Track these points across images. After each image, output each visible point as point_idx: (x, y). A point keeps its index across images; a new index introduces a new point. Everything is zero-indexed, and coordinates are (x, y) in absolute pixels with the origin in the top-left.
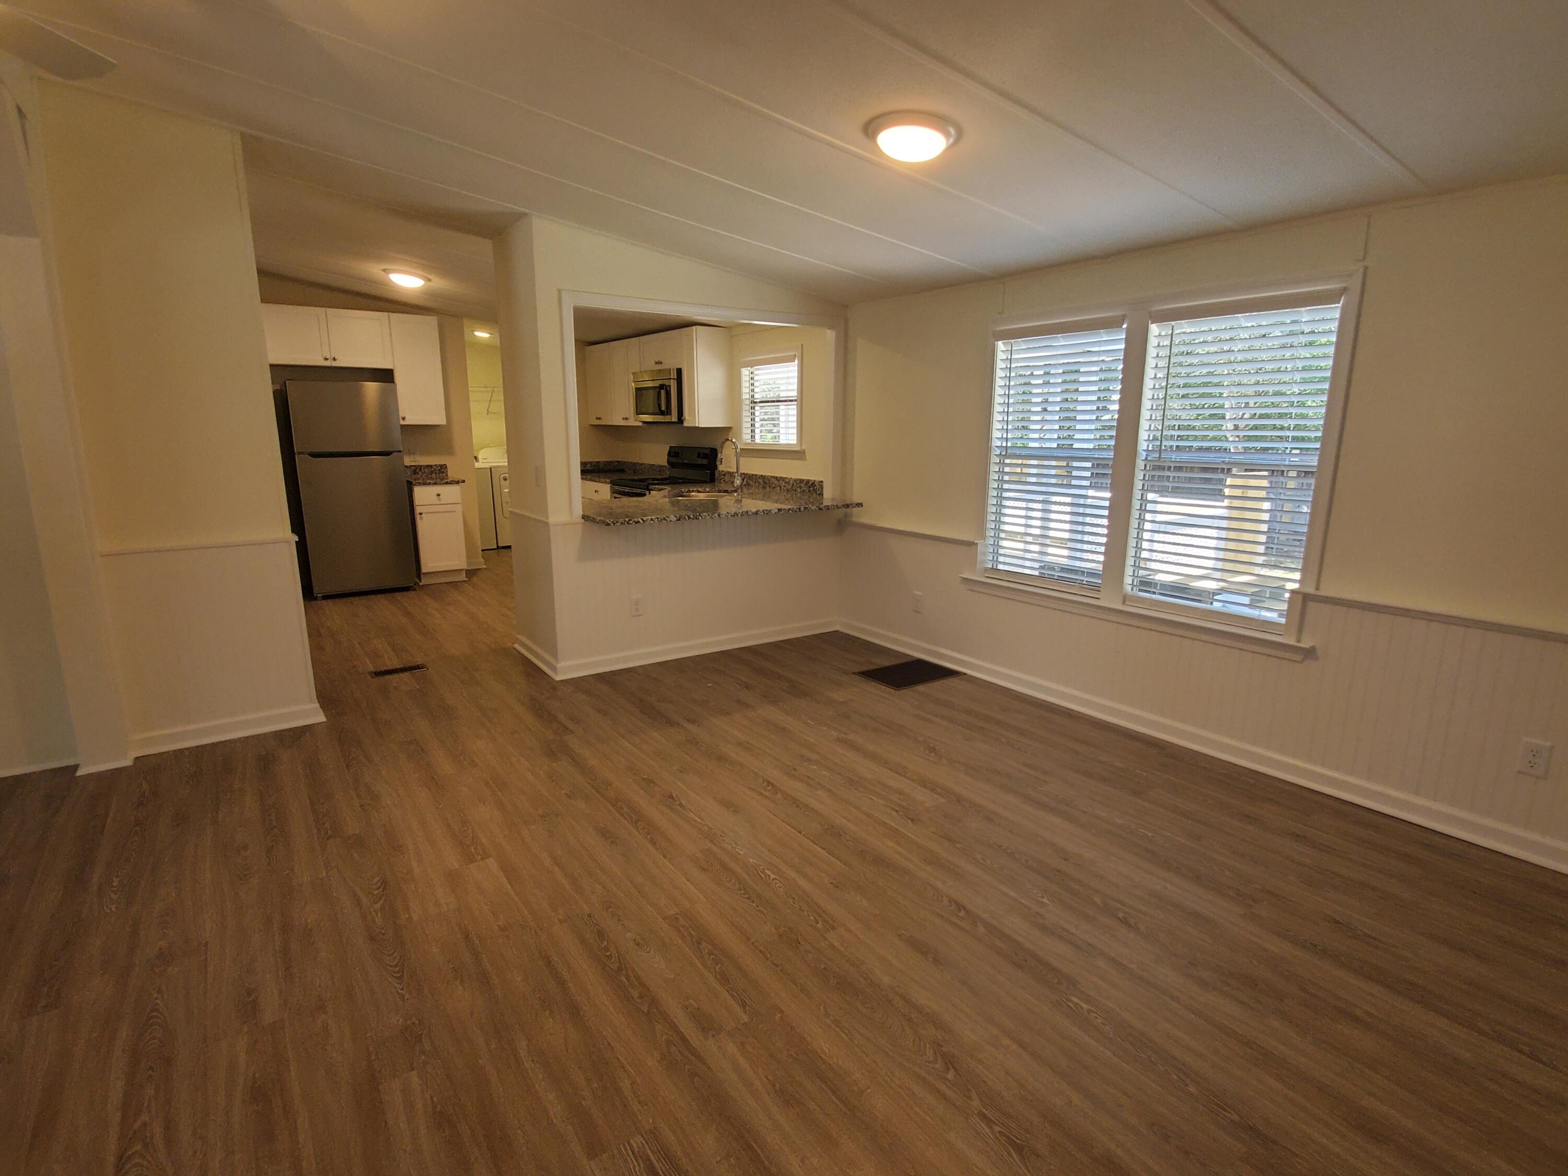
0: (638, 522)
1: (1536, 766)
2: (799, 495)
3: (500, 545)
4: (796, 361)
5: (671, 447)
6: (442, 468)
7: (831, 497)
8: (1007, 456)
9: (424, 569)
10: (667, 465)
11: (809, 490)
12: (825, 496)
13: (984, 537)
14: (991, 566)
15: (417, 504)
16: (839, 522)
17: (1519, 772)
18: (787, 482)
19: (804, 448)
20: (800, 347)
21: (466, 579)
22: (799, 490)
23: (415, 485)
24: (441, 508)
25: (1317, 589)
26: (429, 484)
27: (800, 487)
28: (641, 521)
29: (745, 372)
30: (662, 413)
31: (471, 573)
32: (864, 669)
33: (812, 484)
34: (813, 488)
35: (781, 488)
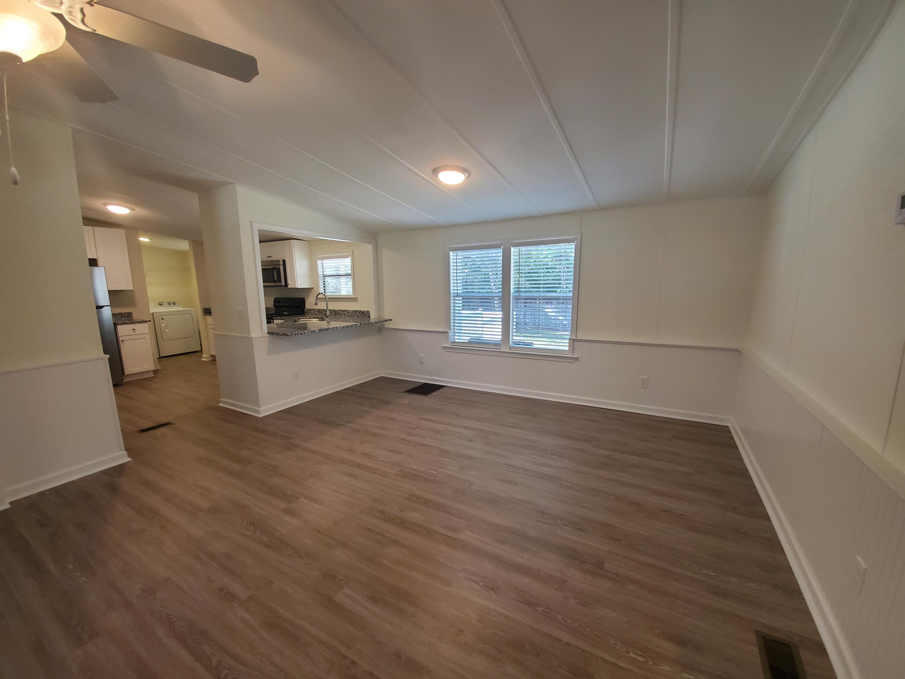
0: (302, 333)
1: (644, 385)
2: (355, 318)
3: (162, 356)
4: (350, 258)
5: (275, 298)
6: (129, 315)
7: (374, 318)
8: (457, 296)
9: (126, 373)
10: (273, 307)
11: (361, 315)
12: (371, 317)
13: (450, 330)
14: (453, 341)
15: (119, 336)
16: (379, 328)
17: (641, 387)
18: (348, 312)
19: (356, 296)
20: (352, 251)
21: (154, 376)
22: (355, 315)
23: (118, 325)
24: (136, 337)
25: (576, 337)
26: (127, 323)
27: (356, 314)
28: (303, 333)
29: (319, 262)
30: (275, 282)
31: (155, 372)
32: (406, 390)
33: (363, 312)
34: (365, 314)
35: (345, 315)
